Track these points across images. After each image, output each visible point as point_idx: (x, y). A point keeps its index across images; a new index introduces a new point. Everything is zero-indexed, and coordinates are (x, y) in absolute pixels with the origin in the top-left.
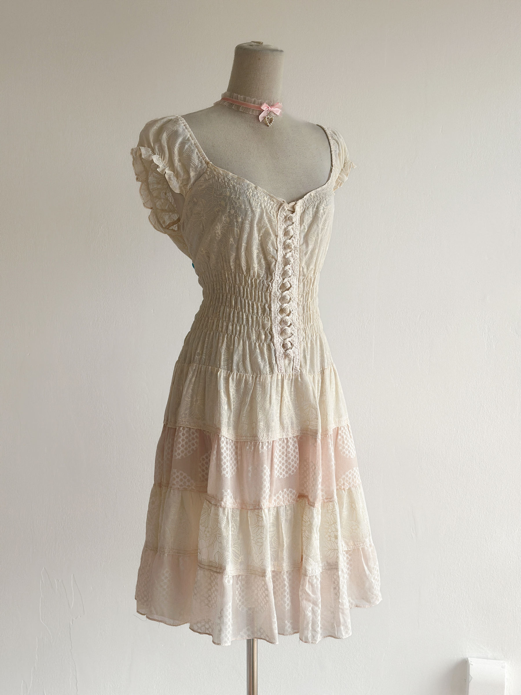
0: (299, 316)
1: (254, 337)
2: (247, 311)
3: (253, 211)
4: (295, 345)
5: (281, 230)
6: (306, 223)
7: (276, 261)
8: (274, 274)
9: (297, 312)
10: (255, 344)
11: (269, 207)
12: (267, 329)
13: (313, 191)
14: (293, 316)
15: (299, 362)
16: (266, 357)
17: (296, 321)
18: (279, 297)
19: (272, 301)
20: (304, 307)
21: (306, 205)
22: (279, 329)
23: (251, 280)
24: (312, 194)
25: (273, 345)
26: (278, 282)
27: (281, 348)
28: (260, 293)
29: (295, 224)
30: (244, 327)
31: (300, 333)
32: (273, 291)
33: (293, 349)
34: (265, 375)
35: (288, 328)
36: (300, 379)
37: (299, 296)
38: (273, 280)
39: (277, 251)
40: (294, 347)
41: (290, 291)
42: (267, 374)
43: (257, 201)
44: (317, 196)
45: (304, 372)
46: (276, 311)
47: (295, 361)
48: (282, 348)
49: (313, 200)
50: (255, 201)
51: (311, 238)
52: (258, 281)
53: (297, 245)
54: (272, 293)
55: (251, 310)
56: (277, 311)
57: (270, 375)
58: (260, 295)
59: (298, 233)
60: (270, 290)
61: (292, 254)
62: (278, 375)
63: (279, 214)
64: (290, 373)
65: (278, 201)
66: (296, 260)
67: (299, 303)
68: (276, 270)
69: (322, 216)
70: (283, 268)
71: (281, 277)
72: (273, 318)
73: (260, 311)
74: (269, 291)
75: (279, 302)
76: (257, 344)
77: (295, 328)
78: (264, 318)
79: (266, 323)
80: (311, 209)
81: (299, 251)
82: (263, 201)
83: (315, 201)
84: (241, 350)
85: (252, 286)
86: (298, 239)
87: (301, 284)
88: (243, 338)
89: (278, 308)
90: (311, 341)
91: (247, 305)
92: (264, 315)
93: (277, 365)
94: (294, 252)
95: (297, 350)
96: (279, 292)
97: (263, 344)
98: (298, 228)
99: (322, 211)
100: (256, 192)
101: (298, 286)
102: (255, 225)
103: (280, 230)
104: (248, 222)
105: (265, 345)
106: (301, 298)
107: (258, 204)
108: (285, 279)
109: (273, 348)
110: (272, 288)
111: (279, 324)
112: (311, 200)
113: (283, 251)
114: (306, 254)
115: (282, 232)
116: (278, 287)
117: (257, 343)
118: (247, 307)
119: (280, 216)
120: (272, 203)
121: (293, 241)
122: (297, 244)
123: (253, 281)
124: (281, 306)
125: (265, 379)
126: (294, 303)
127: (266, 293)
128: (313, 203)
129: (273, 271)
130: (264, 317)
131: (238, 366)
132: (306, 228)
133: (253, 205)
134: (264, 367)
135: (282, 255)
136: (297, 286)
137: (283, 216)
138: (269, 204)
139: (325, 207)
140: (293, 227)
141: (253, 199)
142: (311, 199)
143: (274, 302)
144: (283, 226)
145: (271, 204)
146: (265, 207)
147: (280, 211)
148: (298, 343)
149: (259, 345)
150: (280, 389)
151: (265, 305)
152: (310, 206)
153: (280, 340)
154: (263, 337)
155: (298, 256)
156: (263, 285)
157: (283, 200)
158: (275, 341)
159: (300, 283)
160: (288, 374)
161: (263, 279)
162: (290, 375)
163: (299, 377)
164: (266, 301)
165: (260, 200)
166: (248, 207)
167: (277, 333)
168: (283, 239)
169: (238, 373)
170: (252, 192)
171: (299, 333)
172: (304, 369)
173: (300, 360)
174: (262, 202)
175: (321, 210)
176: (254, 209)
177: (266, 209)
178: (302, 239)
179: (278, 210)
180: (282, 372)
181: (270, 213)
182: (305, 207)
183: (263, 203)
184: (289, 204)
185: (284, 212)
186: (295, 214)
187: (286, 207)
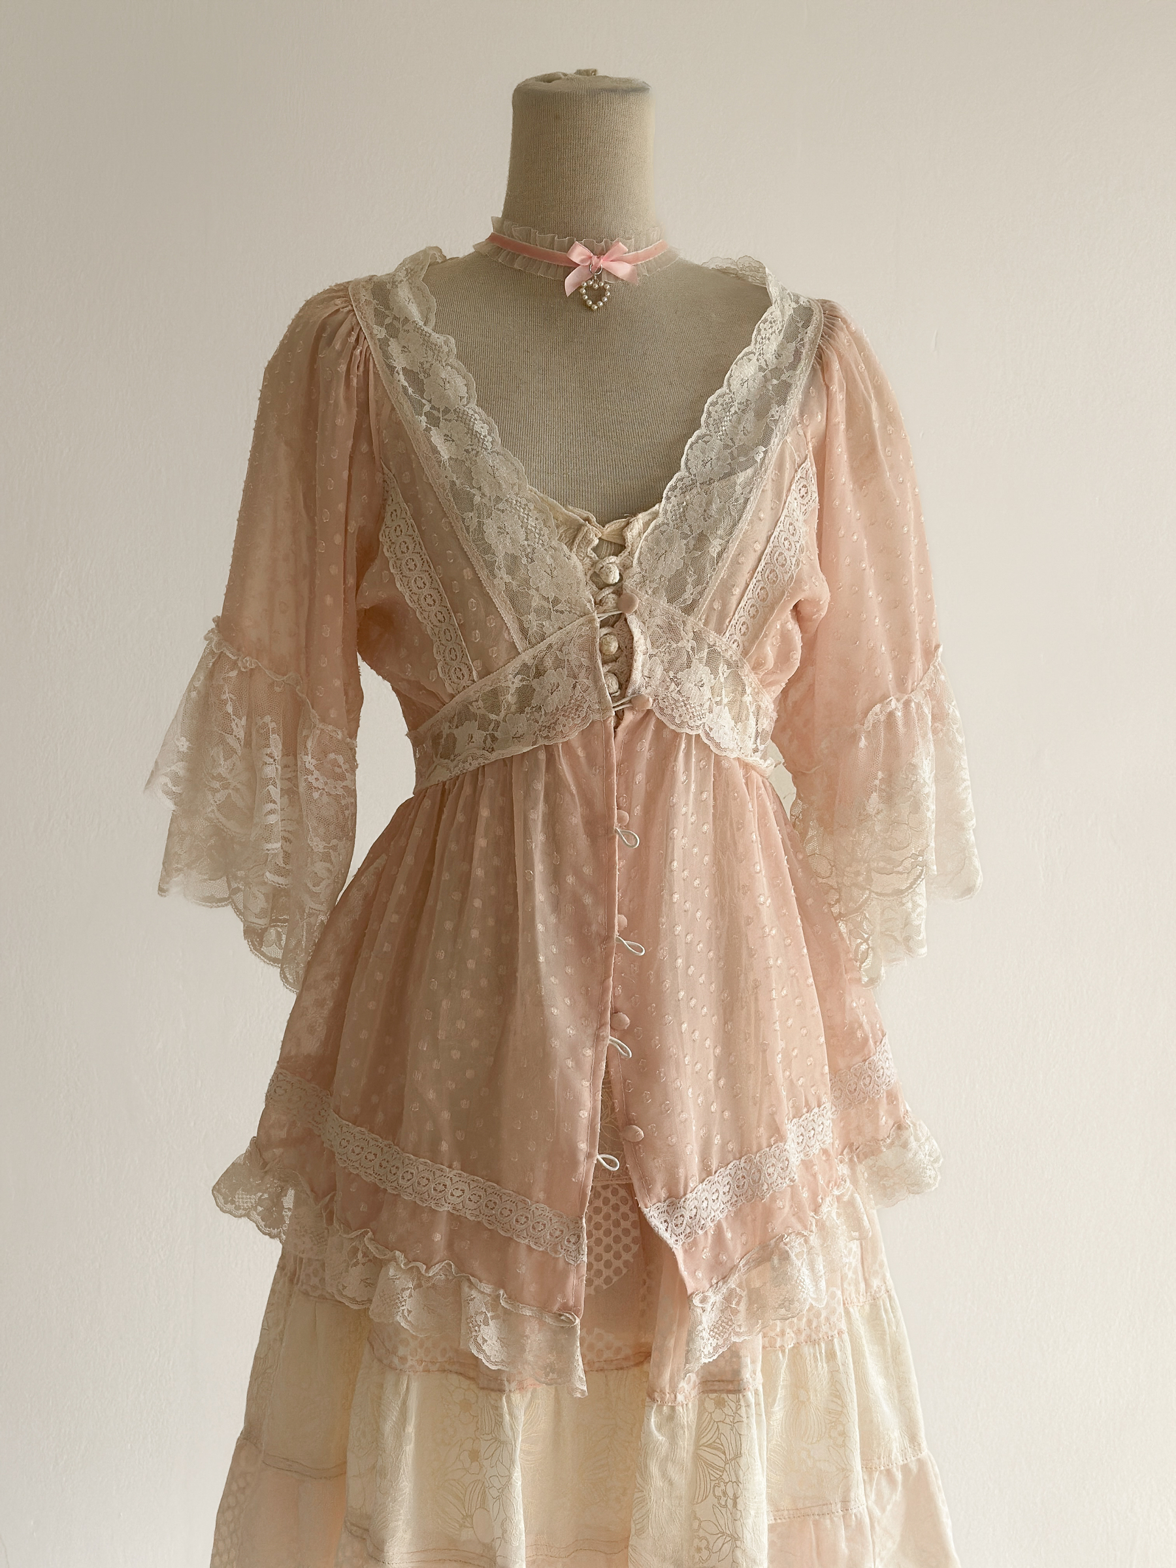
147: (576, 544)
184: (604, 527)
185: (589, 549)
186: (627, 553)
187: (592, 535)
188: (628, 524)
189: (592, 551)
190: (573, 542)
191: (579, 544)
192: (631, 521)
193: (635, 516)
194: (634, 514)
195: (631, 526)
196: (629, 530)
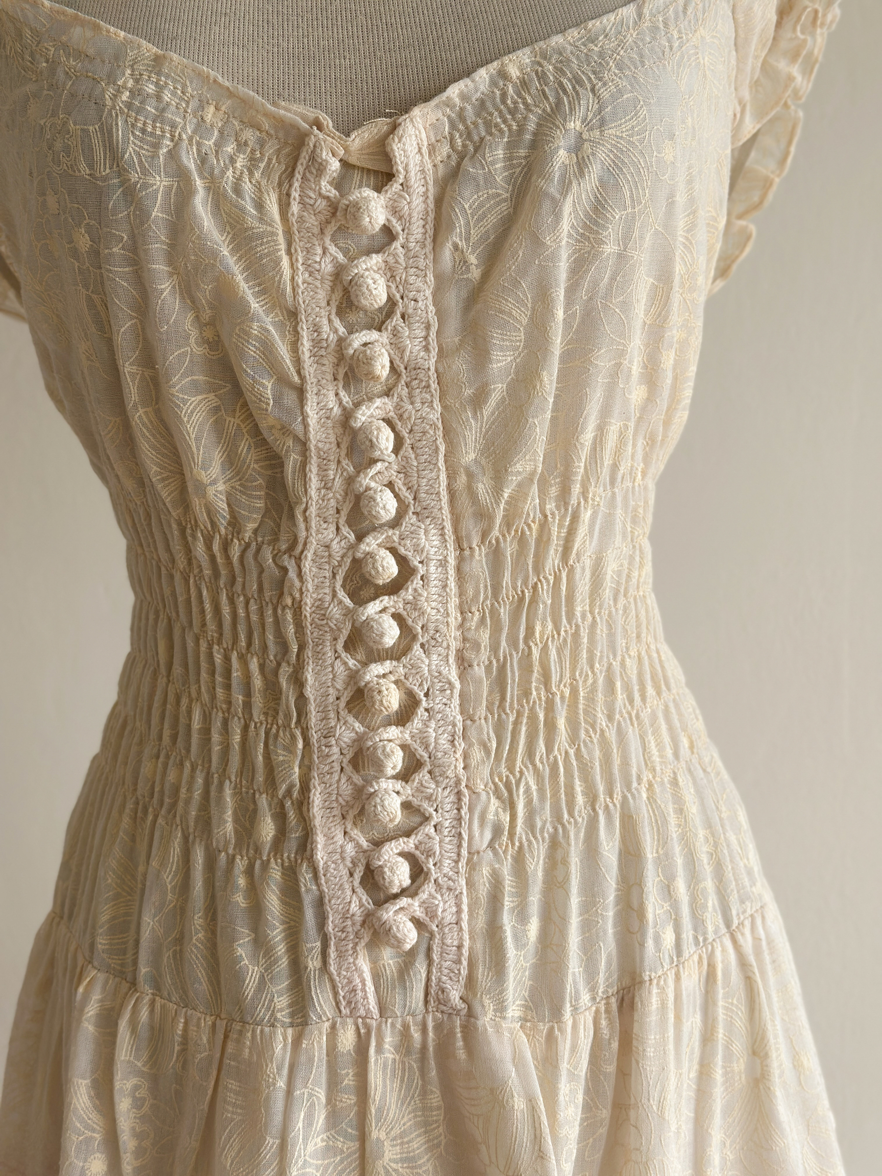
0: (469, 722)
1: (228, 827)
2: (205, 697)
3: (130, 193)
4: (434, 874)
5: (318, 283)
6: (468, 233)
7: (304, 445)
8: (305, 511)
9: (456, 701)
10: (231, 861)
11: (232, 161)
12: (289, 792)
13: (519, 53)
14: (433, 724)
15: (458, 962)
16: (277, 934)
17: (447, 746)
18: (339, 630)
19: (309, 652)
20: (502, 669)
21: (469, 136)
22: (346, 790)
23: (209, 547)
24: (514, 72)
25: (309, 876)
26: (330, 555)
27: (354, 891)
28: (253, 607)
29: (401, 239)
30: (193, 769)
31: (471, 810)
32: (309, 601)
33: (423, 896)
34: (262, 1031)
35: (399, 785)
36: (461, 1054)
37: (464, 619)
38: (300, 547)
39: (301, 392)
40: (429, 888)
41: (408, 594)
42: (273, 1025)
43: (152, 134)
44: (542, 77)
45: (490, 1014)
46: (331, 699)
47: (435, 957)
48: (360, 891)
49: (515, 103)
50: (143, 131)
51: (502, 312)
52: (235, 551)
53: (422, 354)
54: (307, 610)
55: (220, 692)
56: (338, 699)
57: (290, 1031)
58: (254, 618)
59: (428, 293)
60: (294, 599)
61: (398, 407)
62: (333, 1027)
63: (295, 194)
64: (410, 1019)
65: (281, 125)
66: (424, 433)
67: (467, 654)
68: (313, 492)
69: (565, 187)
70: (350, 481)
71: (345, 530)
72: (314, 737)
73: (258, 701)
74: (289, 601)
75: (343, 655)
76: (240, 864)
77: (437, 783)
78: (278, 731)
79: (281, 758)
80: (500, 153)
81: (434, 386)
82: (195, 132)
83: (525, 103)
84: (174, 887)
85: (216, 574)
86: (428, 327)
87: (472, 555)
88: (184, 824)
89: (339, 685)
90: (554, 844)
91: (204, 665)
92: (275, 717)
93: (332, 980)
94: (411, 396)
95: (452, 902)
96: (341, 602)
97: (265, 866)
98: (422, 263)
99: (562, 156)
100: (157, 84)
101: (459, 569)
102: (160, 267)
103: (310, 280)
104: (123, 248)
105: (276, 874)
106: (477, 628)
107: (156, 146)
108: (369, 539)
109: (308, 891)
110: (297, 583)
111: (349, 769)
112: (503, 102)
113: (342, 393)
114: (478, 400)
115: (322, 295)
116: (334, 575)
117: (239, 857)
118: (204, 675)
119: (302, 203)
120: (249, 135)
121: (395, 333)
122: (426, 349)
123: (216, 547)
124: (353, 676)
125: (263, 1049)
126: (435, 657)
127: (280, 612)
128: (514, 119)
129: (298, 502)
130: (279, 728)
131: (156, 963)
132: (473, 259)
133: (126, 156)
134: (262, 984)
135: (337, 411)
136: (452, 572)
137: (321, 204)
138: (230, 148)
139: (585, 136)
140: (391, 260)
141: (133, 125)
142: (504, 95)
143: (318, 655)
144: (328, 259)
145: (246, 144)
146: (203, 160)
147: (298, 176)
148: (457, 862)
149: (249, 872)
150: (349, 1099)
151: (279, 665)
152: (488, 138)
153: (350, 848)
154: (267, 829)
155: (435, 415)
156: (261, 571)
157: (312, 113)
158: (320, 855)
159: (467, 553)
160: (393, 1025)
161: (260, 539)
162: (406, 1027)
163: (460, 1043)
164: (284, 646)
165: (173, 126)
166: (108, 171)
167: (336, 812)
168: (336, 331)
169: (159, 1001)
170: (130, 83)
171: (464, 810)
172: (487, 1002)
173: (465, 952)
174: (184, 136)
175: (562, 152)
176: (134, 177)
177: (212, 174)
178: (453, 324)
179: (291, 175)
180: (362, 1012)
181: (237, 190)
182: (464, 146)
183: (190, 139)
184: (348, 135)
185: (324, 183)
186: (396, 187)
187: (324, 154)
188: (394, 127)
189: (329, 187)
190: (294, 170)
191: (304, 174)
192: (400, 120)
193: (406, 112)
194: (405, 108)
195: (400, 131)
196: (396, 140)
